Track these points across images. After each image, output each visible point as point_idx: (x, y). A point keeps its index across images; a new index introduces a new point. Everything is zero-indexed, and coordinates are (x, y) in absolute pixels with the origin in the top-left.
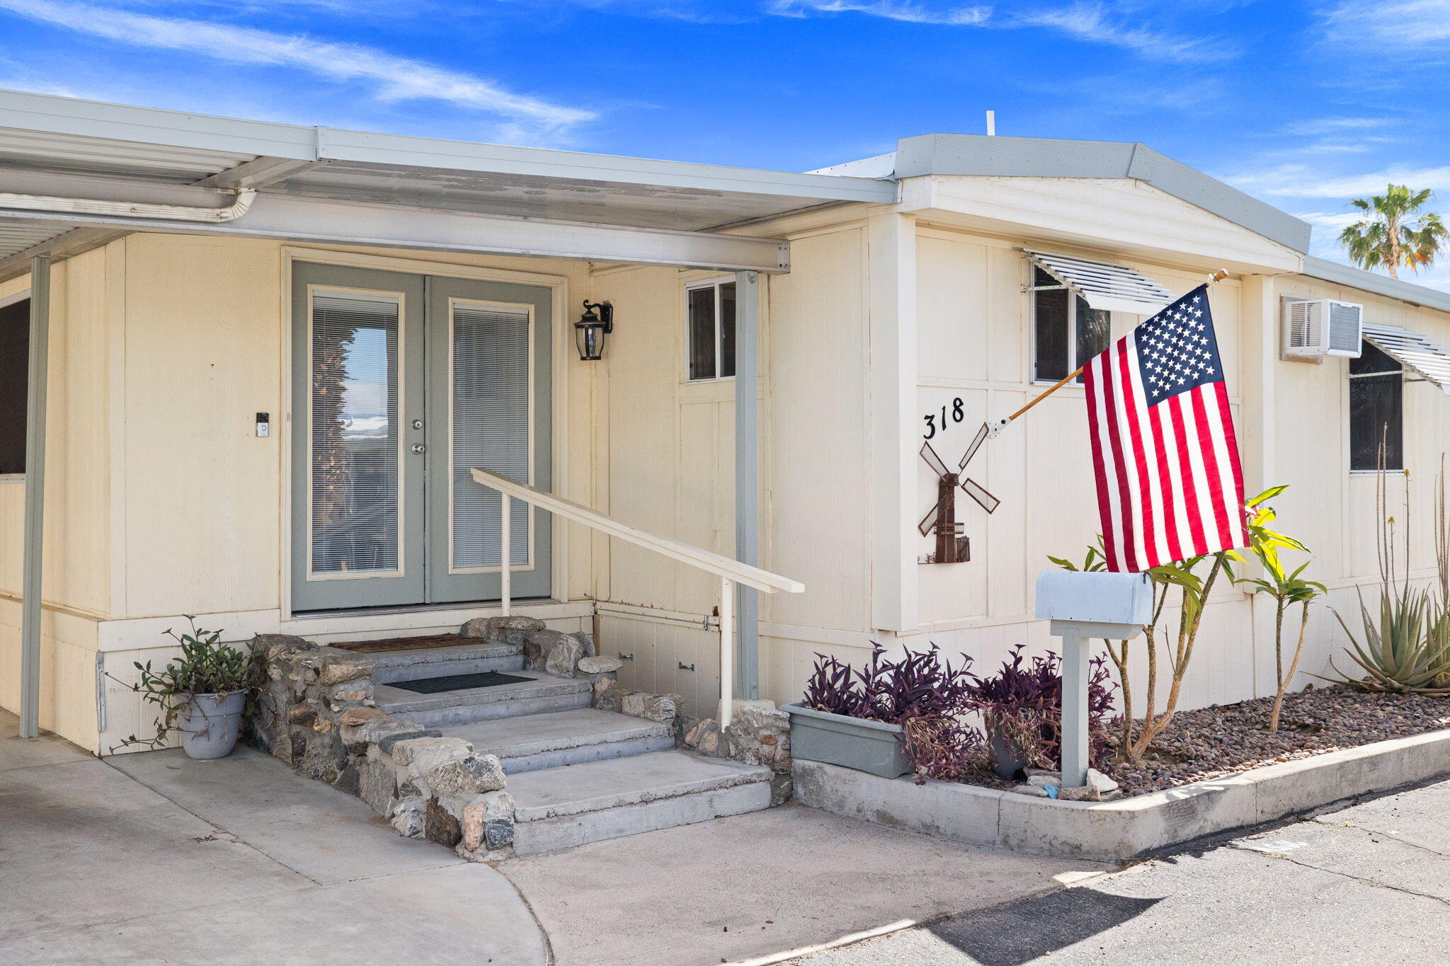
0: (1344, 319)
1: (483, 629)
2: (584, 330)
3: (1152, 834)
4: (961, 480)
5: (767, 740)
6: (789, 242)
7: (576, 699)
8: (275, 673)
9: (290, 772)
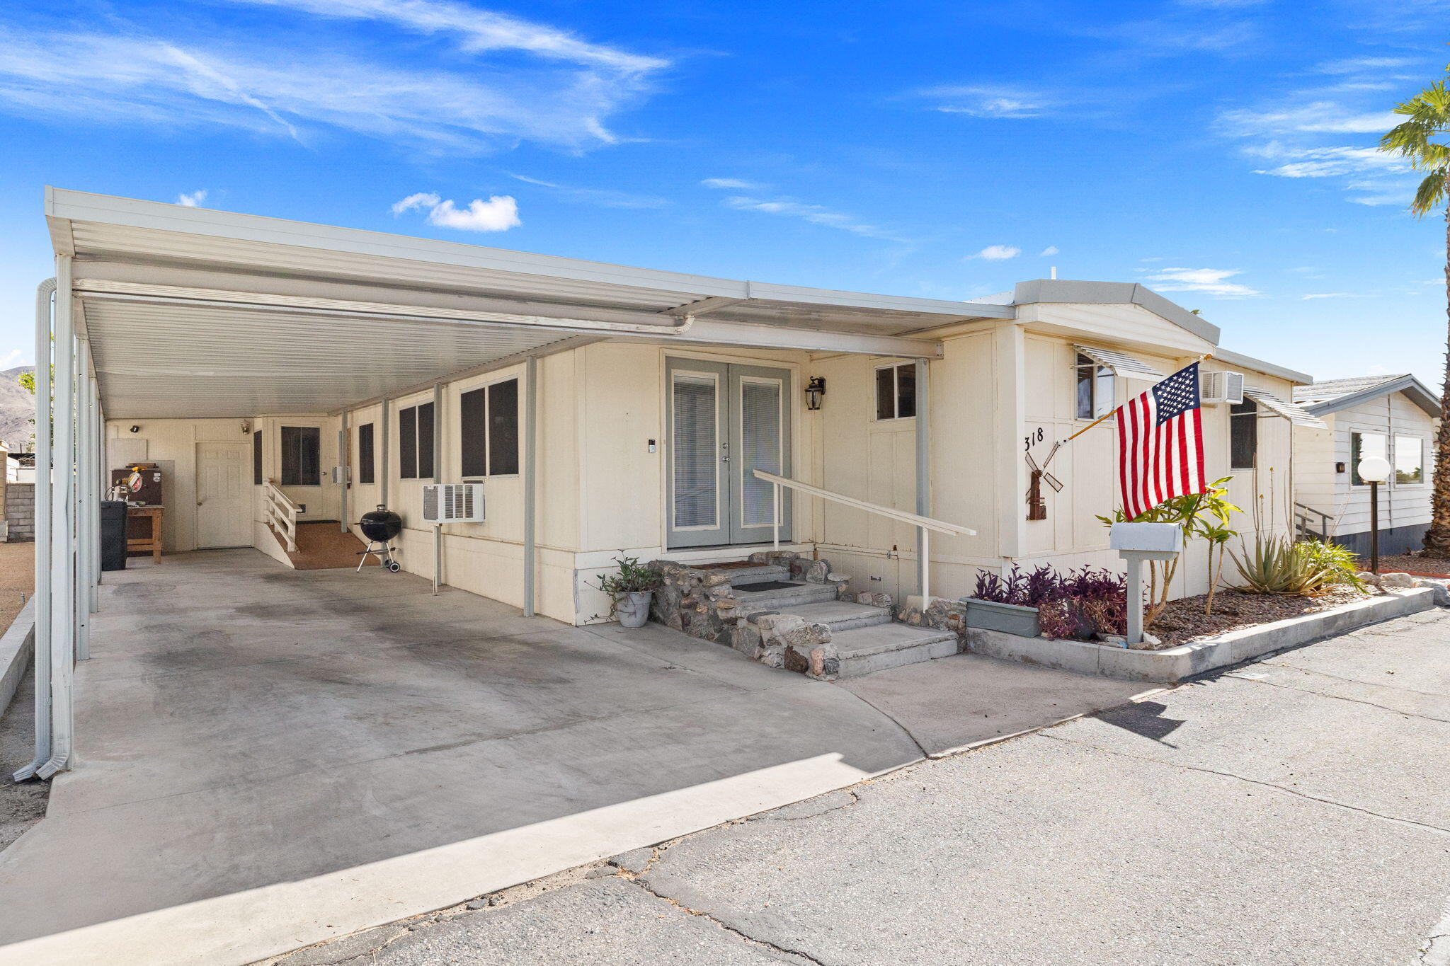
0: (1234, 382)
1: (764, 558)
2: (811, 393)
3: (1184, 669)
4: (1044, 474)
5: (954, 617)
6: (942, 342)
7: (828, 596)
8: (668, 581)
9: (684, 635)
